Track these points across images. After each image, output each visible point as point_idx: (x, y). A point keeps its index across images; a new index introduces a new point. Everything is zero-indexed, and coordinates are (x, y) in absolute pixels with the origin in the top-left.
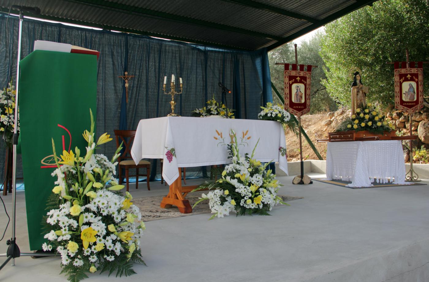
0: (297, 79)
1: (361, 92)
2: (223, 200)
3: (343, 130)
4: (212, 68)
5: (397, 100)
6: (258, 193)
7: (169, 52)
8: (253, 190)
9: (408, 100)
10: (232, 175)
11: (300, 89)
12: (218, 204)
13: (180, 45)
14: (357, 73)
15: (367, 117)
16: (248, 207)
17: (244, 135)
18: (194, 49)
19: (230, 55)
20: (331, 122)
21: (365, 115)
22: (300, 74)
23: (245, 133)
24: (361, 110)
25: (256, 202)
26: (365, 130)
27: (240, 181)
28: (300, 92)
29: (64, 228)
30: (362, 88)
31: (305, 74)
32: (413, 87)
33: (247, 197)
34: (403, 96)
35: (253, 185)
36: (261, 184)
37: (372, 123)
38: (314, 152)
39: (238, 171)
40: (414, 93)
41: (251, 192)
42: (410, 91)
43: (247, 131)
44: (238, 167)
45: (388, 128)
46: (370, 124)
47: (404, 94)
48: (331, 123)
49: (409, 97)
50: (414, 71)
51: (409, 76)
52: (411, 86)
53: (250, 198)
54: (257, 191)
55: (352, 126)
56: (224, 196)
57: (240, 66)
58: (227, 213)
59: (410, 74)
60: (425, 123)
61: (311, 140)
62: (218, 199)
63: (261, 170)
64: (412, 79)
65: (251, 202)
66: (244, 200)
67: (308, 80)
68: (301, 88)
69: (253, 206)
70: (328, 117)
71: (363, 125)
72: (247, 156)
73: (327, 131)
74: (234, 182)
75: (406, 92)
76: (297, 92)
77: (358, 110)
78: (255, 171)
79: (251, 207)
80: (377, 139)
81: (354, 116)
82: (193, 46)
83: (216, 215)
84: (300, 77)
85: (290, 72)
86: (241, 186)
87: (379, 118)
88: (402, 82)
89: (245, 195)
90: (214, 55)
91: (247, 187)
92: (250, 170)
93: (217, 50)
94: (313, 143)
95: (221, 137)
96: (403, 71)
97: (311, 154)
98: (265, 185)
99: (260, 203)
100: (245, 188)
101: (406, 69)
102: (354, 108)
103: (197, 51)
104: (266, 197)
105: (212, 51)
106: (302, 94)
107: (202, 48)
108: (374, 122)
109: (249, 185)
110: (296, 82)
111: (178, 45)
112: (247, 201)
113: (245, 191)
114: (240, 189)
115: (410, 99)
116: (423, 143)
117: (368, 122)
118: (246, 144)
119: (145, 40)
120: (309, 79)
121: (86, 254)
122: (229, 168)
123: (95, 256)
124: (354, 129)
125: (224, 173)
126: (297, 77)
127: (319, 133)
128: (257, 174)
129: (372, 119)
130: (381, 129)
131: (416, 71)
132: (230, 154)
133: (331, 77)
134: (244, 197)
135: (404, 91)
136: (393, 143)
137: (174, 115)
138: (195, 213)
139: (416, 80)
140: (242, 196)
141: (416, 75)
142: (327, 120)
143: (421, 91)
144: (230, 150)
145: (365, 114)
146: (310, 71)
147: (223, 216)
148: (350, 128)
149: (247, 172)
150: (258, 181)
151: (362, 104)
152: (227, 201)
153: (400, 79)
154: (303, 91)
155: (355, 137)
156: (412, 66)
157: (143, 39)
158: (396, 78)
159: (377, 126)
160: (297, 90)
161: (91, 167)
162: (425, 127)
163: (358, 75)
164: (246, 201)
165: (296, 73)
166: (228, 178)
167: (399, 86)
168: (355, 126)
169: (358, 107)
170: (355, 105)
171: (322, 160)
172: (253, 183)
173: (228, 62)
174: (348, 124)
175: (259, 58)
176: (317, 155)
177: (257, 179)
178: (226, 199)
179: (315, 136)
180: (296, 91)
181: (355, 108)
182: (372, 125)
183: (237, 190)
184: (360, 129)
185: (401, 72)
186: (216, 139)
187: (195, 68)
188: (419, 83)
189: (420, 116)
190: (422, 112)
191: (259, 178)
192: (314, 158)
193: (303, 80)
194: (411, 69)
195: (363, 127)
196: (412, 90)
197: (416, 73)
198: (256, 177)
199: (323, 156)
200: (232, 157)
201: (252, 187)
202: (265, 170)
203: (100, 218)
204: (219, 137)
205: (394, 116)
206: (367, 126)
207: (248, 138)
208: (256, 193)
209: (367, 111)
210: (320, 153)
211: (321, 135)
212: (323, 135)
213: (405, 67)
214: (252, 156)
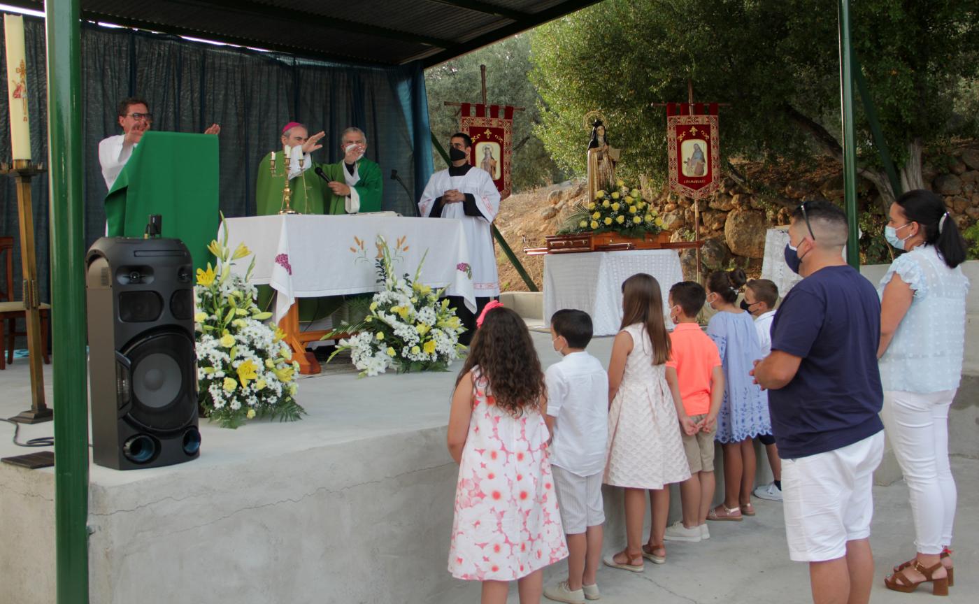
0: (485, 133)
1: (605, 159)
2: (375, 348)
3: (572, 231)
4: (309, 103)
5: (673, 173)
6: (430, 337)
7: (220, 70)
8: (422, 331)
9: (692, 174)
10: (386, 307)
11: (491, 153)
12: (368, 354)
13: (243, 54)
14: (599, 123)
15: (616, 206)
16: (415, 360)
17: (399, 243)
18: (272, 62)
19: (346, 74)
20: (555, 212)
21: (613, 203)
22: (491, 124)
23: (400, 241)
24: (605, 194)
25: (427, 352)
26: (613, 231)
27: (399, 318)
28: (492, 158)
29: (216, 363)
30: (607, 152)
31: (500, 123)
32: (701, 150)
33: (412, 343)
34: (684, 166)
35: (421, 323)
36: (433, 323)
37: (625, 219)
38: (520, 276)
39: (395, 302)
40: (704, 161)
41: (419, 335)
42: (696, 158)
43: (404, 237)
44: (395, 296)
45: (654, 227)
46: (620, 219)
47: (685, 162)
48: (555, 215)
49: (694, 169)
50: (703, 120)
51: (693, 130)
52: (697, 149)
53: (418, 344)
54: (429, 333)
55: (589, 223)
56: (375, 342)
57: (366, 98)
58: (382, 369)
59: (696, 126)
60: (737, 216)
61: (514, 252)
62: (367, 348)
63: (432, 301)
64: (699, 136)
65: (419, 350)
66: (407, 347)
67: (507, 136)
68: (493, 149)
69: (423, 357)
70: (550, 200)
71: (608, 221)
72: (407, 277)
73: (547, 230)
74: (391, 320)
75: (689, 159)
76: (484, 159)
77: (600, 194)
78: (422, 303)
79: (420, 358)
80: (631, 248)
81: (591, 206)
82: (269, 55)
83: (366, 372)
84: (491, 129)
85: (473, 120)
86: (403, 325)
87: (638, 209)
88: (681, 140)
89: (410, 340)
90: (312, 74)
91: (412, 327)
92: (415, 300)
93: (319, 63)
94: (518, 257)
95: (362, 248)
96: (683, 120)
97: (514, 282)
98: (439, 323)
99: (433, 351)
100: (409, 328)
101: (687, 116)
102: (593, 190)
103: (278, 67)
104: (442, 342)
105: (309, 67)
106: (496, 162)
107: (288, 61)
108: (629, 217)
109: (415, 325)
110: (484, 139)
111: (239, 54)
112: (413, 349)
113: (409, 333)
114: (400, 330)
115: (695, 173)
116: (734, 255)
117: (616, 216)
118: (400, 259)
119: (171, 44)
120: (508, 133)
121: (244, 394)
122: (382, 297)
123: (254, 397)
124: (592, 230)
125: (373, 306)
126: (485, 129)
127: (531, 236)
128: (426, 307)
129: (624, 211)
130: (642, 229)
131: (707, 120)
132: (380, 275)
133: (553, 123)
134: (408, 343)
135: (684, 158)
136: (663, 255)
137: (290, 212)
138: (326, 373)
139: (707, 137)
140: (405, 341)
141: (707, 128)
142: (547, 208)
143: (716, 157)
144: (380, 270)
145: (612, 201)
146: (511, 118)
147: (376, 374)
148: (584, 228)
149: (410, 304)
150: (428, 318)
151: (609, 183)
152: (380, 350)
153: (678, 135)
154: (497, 157)
155: (593, 246)
156: (699, 111)
157: (167, 42)
158: (671, 134)
159: (635, 225)
160: (486, 154)
161: (228, 289)
162: (738, 222)
163: (600, 127)
164: (411, 348)
165: (483, 122)
166: (381, 314)
167: (676, 148)
168: (594, 225)
169: (601, 187)
170: (596, 183)
171: (538, 291)
172: (420, 320)
173: (341, 90)
174: (583, 219)
175: (406, 82)
176: (526, 282)
177: (427, 315)
178: (379, 347)
179: (522, 242)
180: (484, 156)
181: (596, 190)
182: (625, 222)
183: (396, 333)
184: (604, 229)
185: (679, 122)
186: (354, 251)
187: (275, 103)
188: (712, 143)
189: (728, 202)
190: (731, 194)
191: (430, 314)
192: (520, 289)
193: (496, 135)
194: (697, 116)
195: (609, 226)
196: (699, 156)
197: (705, 123)
198: (426, 312)
199: (538, 284)
200: (384, 280)
201: (419, 326)
202: (438, 301)
203: (253, 351)
204: (358, 248)
205: (679, 202)
206: (615, 224)
207: (405, 249)
208: (427, 337)
209: (616, 195)
210: (532, 278)
211: (535, 239)
212: (539, 240)
213: (688, 114)
214: (416, 278)
